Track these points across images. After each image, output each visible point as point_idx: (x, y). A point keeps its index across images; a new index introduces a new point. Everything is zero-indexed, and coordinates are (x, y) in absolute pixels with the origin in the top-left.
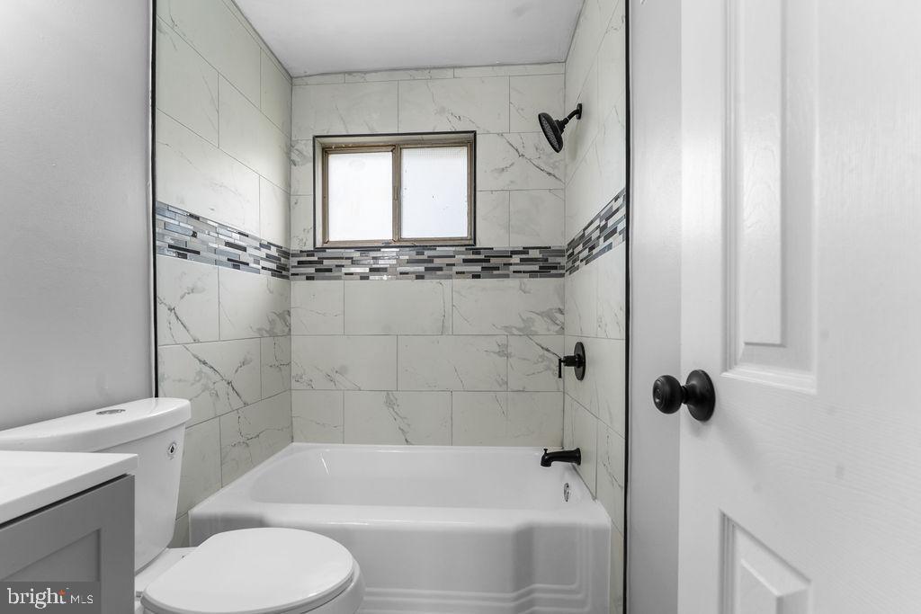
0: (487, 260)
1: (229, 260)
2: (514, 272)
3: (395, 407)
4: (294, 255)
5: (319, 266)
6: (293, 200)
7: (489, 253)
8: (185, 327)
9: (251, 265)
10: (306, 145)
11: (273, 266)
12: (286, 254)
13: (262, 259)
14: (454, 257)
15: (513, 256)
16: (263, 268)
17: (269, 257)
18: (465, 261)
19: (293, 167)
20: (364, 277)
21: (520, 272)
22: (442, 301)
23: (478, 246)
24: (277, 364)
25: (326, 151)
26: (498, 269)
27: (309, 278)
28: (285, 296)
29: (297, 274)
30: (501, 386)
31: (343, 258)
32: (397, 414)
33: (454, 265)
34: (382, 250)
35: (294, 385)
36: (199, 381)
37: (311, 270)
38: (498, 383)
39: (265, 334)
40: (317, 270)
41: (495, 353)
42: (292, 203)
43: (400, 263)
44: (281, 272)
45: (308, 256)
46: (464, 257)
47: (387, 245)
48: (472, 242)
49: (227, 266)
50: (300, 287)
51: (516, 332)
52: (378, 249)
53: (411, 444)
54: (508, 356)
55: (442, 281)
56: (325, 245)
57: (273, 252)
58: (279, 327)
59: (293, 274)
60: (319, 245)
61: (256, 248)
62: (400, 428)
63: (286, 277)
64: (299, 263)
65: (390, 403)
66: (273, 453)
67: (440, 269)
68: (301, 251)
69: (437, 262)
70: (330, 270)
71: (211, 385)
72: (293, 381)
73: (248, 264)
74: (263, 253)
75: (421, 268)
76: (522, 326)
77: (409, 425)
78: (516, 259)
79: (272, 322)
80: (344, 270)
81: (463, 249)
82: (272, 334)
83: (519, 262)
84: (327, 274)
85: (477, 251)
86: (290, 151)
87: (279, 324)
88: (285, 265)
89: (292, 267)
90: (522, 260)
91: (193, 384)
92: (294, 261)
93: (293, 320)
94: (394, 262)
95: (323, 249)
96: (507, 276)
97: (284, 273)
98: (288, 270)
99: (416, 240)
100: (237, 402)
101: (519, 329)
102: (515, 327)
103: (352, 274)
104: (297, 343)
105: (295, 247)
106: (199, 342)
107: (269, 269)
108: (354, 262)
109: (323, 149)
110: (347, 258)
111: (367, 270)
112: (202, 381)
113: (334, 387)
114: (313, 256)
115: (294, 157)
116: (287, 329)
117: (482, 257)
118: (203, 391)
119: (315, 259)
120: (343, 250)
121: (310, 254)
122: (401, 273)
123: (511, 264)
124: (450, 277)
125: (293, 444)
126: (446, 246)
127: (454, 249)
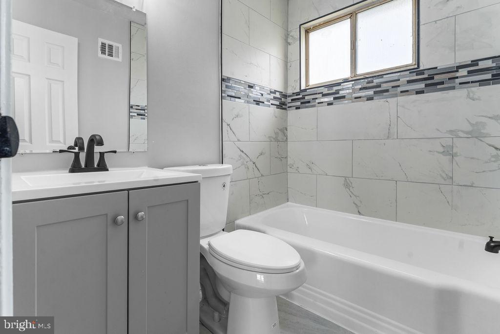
0: (431, 78)
1: (254, 101)
2: (460, 84)
3: (351, 188)
4: (290, 96)
5: (302, 101)
6: (289, 64)
7: (432, 72)
8: (234, 133)
9: (265, 103)
10: (295, 31)
11: (277, 103)
12: (285, 96)
13: (271, 99)
14: (399, 80)
15: (460, 70)
16: (272, 104)
17: (275, 98)
18: (409, 82)
19: (289, 46)
20: (330, 104)
21: (468, 83)
22: (389, 115)
23: (421, 68)
24: (279, 156)
25: (307, 32)
26: (442, 83)
27: (298, 108)
28: (285, 119)
29: (291, 107)
30: (445, 180)
31: (316, 94)
32: (352, 193)
33: (399, 86)
34: (342, 84)
35: (289, 170)
36: (240, 160)
37: (298, 103)
38: (443, 178)
39: (273, 140)
40: (302, 103)
41: (439, 152)
42: (288, 67)
43: (354, 91)
44: (282, 106)
45: (297, 95)
46: (408, 79)
47: (346, 81)
48: (416, 66)
49: (253, 104)
50: (292, 114)
51: (461, 134)
52: (339, 84)
53: (363, 215)
54: (453, 156)
55: (389, 100)
56: (307, 88)
57: (278, 95)
58: (281, 136)
59: (289, 107)
60: (303, 87)
61: (268, 94)
62: (354, 203)
63: (285, 109)
64: (292, 100)
65: (347, 185)
66: (277, 205)
67: (387, 91)
68: (293, 93)
69: (384, 86)
70: (309, 102)
71: (245, 163)
72: (288, 167)
73: (264, 103)
74: (272, 96)
75: (370, 92)
76: (470, 128)
77: (361, 202)
78: (463, 72)
79: (276, 134)
80: (317, 101)
81: (408, 73)
82: (277, 140)
83: (466, 74)
84: (307, 104)
85: (422, 72)
86: (287, 37)
87: (281, 135)
88: (284, 102)
89: (289, 103)
90: (469, 72)
91: (237, 161)
92: (289, 99)
93: (289, 133)
94: (351, 91)
95: (305, 90)
96: (453, 88)
97: (284, 106)
98: (286, 105)
99: (368, 74)
100: (257, 174)
101: (467, 133)
102: (462, 131)
103: (322, 103)
104: (290, 145)
105: (290, 91)
106: (240, 141)
107: (275, 105)
108: (324, 95)
109: (306, 31)
110: (319, 94)
111: (332, 99)
112: (242, 160)
113: (311, 173)
114: (299, 95)
115: (290, 40)
116: (285, 138)
117: (426, 76)
118: (242, 165)
119: (301, 96)
120: (316, 89)
121: (298, 94)
122: (356, 98)
123: (457, 78)
124: (396, 95)
125: (289, 203)
126: (392, 73)
127: (399, 74)
